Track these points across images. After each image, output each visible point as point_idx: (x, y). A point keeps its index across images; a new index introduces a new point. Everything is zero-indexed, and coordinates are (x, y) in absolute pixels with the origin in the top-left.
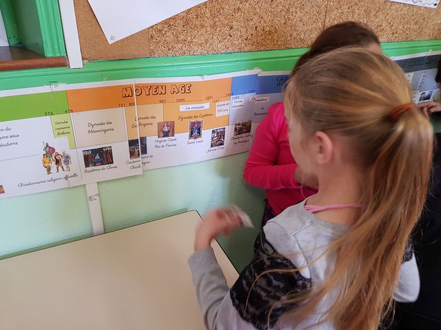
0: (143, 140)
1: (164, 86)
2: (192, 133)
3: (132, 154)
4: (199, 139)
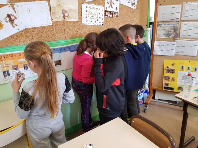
0: (8, 71)
1: (12, 54)
2: (25, 68)
3: (5, 76)
4: (27, 70)
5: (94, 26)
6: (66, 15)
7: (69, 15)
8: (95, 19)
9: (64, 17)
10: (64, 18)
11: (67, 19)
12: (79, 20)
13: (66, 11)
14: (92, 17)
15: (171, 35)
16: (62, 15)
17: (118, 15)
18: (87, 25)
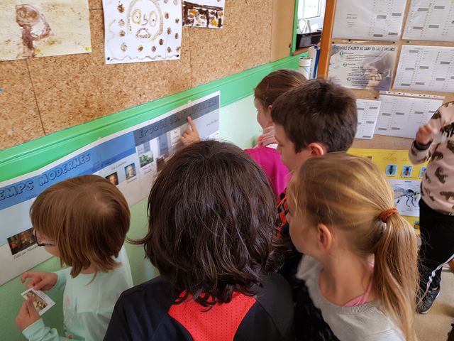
5: (152, 65)
6: (37, 30)
7: (48, 29)
8: (154, 39)
9: (28, 41)
10: (30, 46)
11: (44, 50)
12: (93, 48)
13: (34, 15)
14: (143, 33)
15: (370, 81)
16: (19, 31)
17: (222, 18)
18: (126, 65)
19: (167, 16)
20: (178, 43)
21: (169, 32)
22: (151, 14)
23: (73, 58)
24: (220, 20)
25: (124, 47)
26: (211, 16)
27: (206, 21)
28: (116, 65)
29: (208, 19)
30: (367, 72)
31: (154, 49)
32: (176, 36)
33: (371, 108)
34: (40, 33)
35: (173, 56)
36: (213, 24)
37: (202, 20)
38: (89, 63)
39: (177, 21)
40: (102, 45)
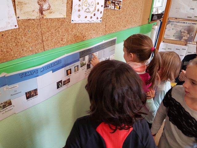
5: (90, 24)
6: (45, 7)
11: (47, 15)
12: (67, 16)
14: (87, 10)
15: (184, 37)
17: (121, 5)
18: (79, 24)
19: (98, 4)
20: (101, 15)
21: (98, 10)
22: (92, 2)
23: (58, 19)
24: (120, 6)
25: (79, 16)
26: (116, 4)
27: (114, 7)
28: (75, 24)
29: (115, 5)
30: (182, 33)
31: (91, 17)
32: (101, 12)
33: (183, 49)
34: (46, 8)
35: (98, 21)
36: (117, 8)
37: (113, 6)
38: (64, 22)
39: (102, 6)
40: (70, 14)
